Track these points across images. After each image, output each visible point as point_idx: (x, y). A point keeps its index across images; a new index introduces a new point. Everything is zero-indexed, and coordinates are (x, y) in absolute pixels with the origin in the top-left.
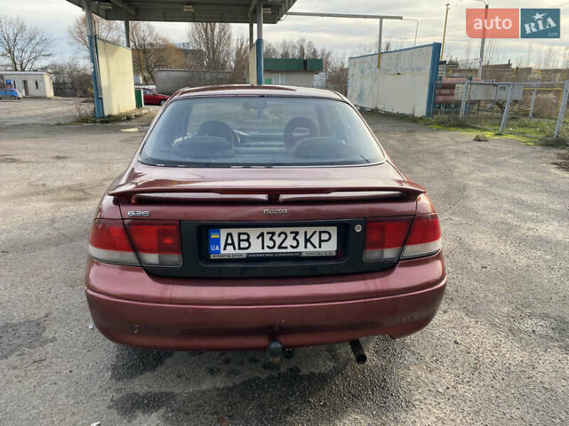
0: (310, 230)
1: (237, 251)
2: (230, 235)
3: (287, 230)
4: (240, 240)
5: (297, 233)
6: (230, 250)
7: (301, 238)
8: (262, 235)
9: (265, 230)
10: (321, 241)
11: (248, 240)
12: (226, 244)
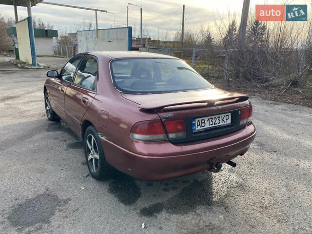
0: (223, 115)
1: (201, 128)
2: (199, 121)
3: (216, 116)
4: (202, 123)
5: (219, 117)
6: (199, 128)
7: (221, 119)
8: (209, 120)
9: (210, 117)
10: (226, 119)
11: (204, 123)
12: (198, 125)
